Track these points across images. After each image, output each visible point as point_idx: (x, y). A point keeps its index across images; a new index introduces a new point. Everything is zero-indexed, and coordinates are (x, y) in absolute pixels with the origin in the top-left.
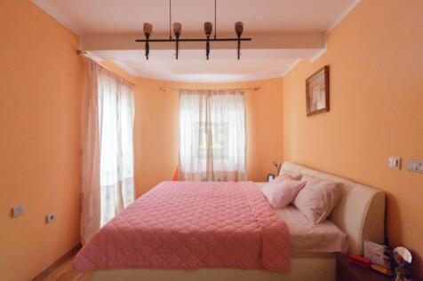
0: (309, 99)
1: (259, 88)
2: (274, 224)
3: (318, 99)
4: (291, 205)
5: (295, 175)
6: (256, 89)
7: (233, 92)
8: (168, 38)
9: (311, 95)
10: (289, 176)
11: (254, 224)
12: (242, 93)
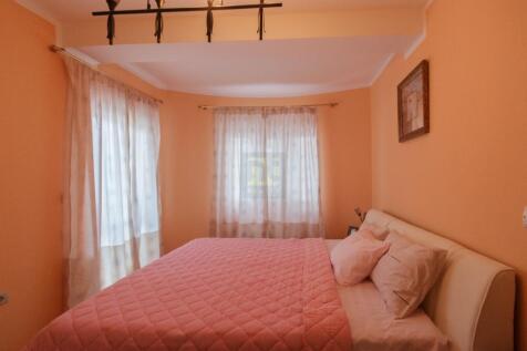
0: (402, 115)
1: (336, 104)
2: (326, 320)
3: (414, 114)
4: (368, 279)
5: (379, 232)
6: (333, 105)
7: (300, 110)
8: (145, 8)
9: (404, 109)
10: (372, 233)
11: (296, 318)
12: (313, 111)
